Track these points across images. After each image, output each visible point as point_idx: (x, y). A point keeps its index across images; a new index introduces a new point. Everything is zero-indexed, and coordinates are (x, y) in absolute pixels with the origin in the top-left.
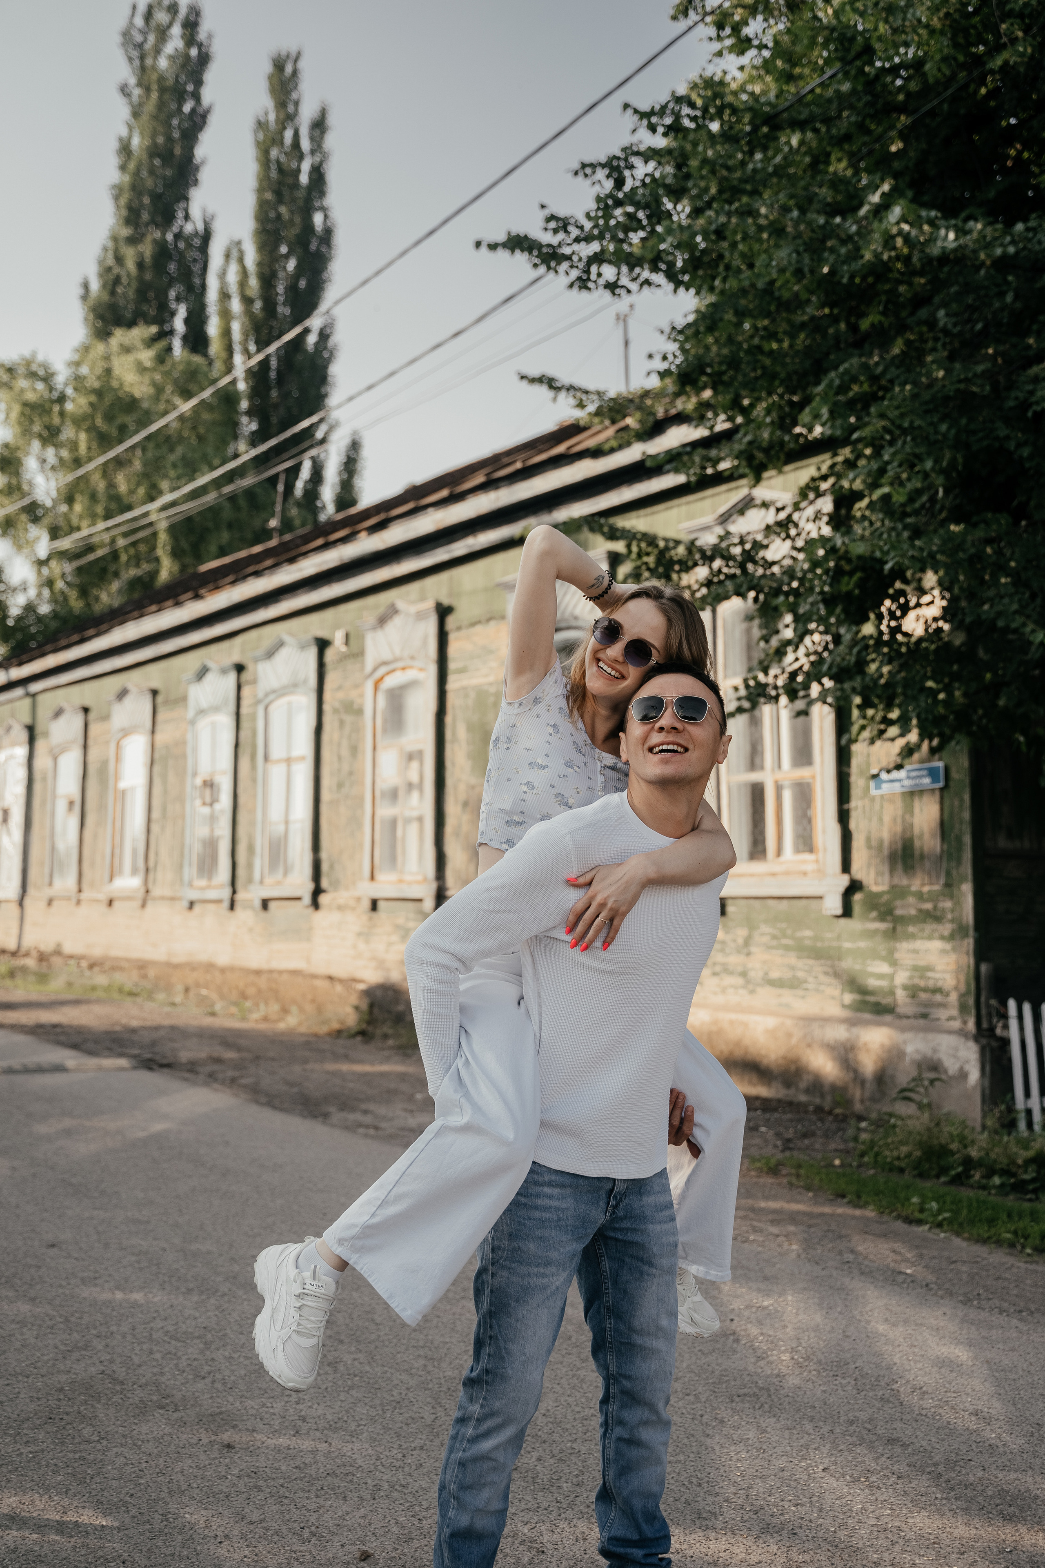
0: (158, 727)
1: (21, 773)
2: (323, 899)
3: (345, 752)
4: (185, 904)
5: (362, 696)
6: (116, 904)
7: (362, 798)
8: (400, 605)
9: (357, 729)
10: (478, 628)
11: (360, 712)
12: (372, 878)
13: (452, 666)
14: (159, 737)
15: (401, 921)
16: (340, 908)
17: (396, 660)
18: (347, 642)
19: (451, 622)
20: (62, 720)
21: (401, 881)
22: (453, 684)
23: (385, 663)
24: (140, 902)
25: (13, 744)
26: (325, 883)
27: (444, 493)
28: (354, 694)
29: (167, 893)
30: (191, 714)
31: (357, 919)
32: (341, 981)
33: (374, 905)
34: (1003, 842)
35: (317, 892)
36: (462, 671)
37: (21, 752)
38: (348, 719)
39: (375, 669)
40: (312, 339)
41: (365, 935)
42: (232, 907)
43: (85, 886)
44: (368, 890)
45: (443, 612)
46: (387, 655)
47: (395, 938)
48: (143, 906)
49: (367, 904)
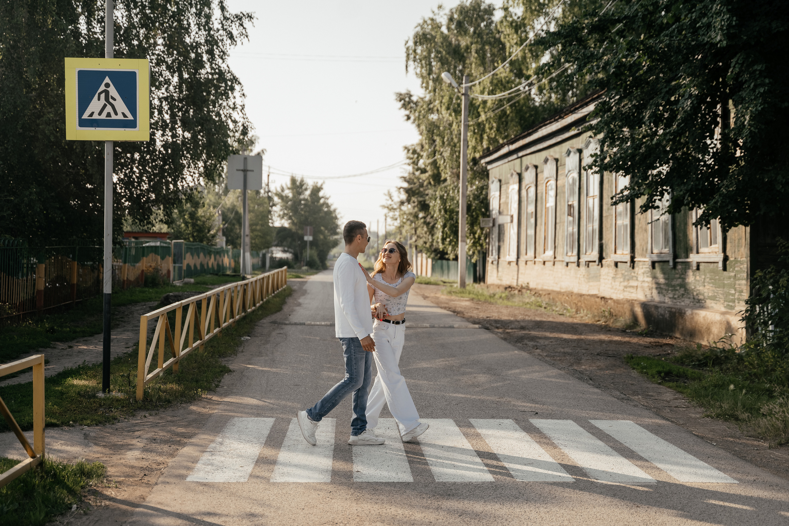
0: (559, 178)
1: (516, 197)
2: (604, 261)
4: (565, 264)
6: (546, 263)
7: (613, 216)
12: (615, 252)
14: (558, 182)
15: (623, 271)
16: (608, 266)
20: (529, 171)
21: (622, 254)
24: (552, 263)
25: (514, 183)
26: (604, 255)
29: (561, 259)
30: (567, 172)
31: (612, 271)
33: (616, 264)
35: (601, 258)
37: (516, 187)
41: (614, 278)
42: (578, 265)
43: (537, 255)
44: (614, 258)
47: (622, 280)
48: (554, 265)
49: (613, 264)
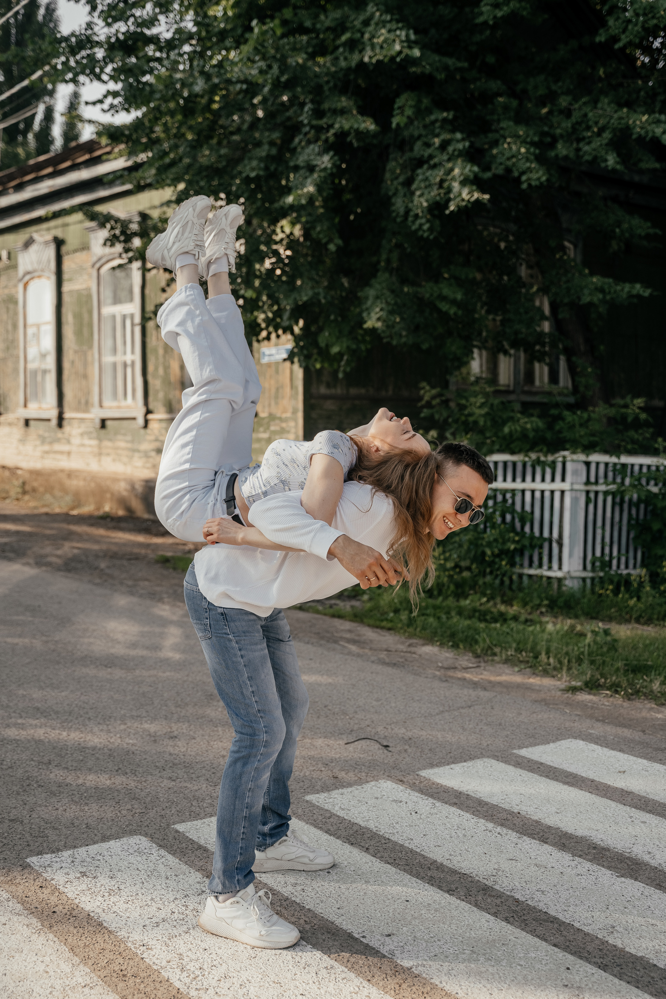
3: (10, 327)
5: (17, 292)
7: (18, 357)
8: (36, 236)
9: (16, 314)
10: (78, 254)
11: (16, 303)
12: (25, 406)
13: (65, 276)
15: (41, 432)
16: (10, 424)
17: (34, 271)
18: (9, 258)
19: (64, 249)
21: (40, 408)
22: (66, 288)
23: (28, 273)
27: (49, 170)
28: (13, 291)
31: (18, 431)
32: (9, 469)
33: (27, 422)
34: (323, 390)
36: (70, 280)
38: (11, 306)
39: (24, 276)
40: (42, 11)
41: (23, 441)
44: (23, 413)
45: (59, 243)
46: (29, 268)
47: (38, 443)
49: (22, 422)
